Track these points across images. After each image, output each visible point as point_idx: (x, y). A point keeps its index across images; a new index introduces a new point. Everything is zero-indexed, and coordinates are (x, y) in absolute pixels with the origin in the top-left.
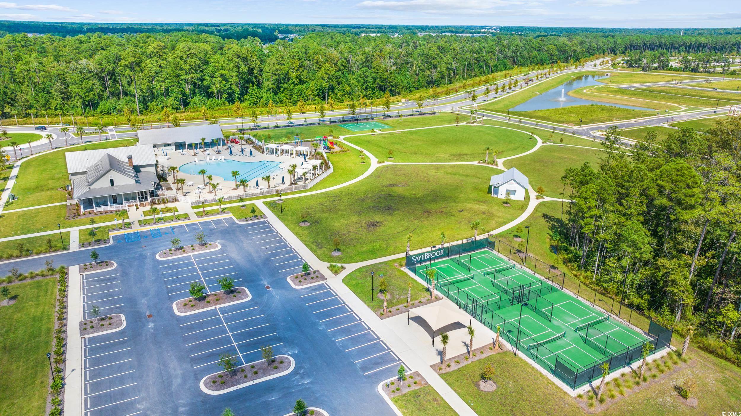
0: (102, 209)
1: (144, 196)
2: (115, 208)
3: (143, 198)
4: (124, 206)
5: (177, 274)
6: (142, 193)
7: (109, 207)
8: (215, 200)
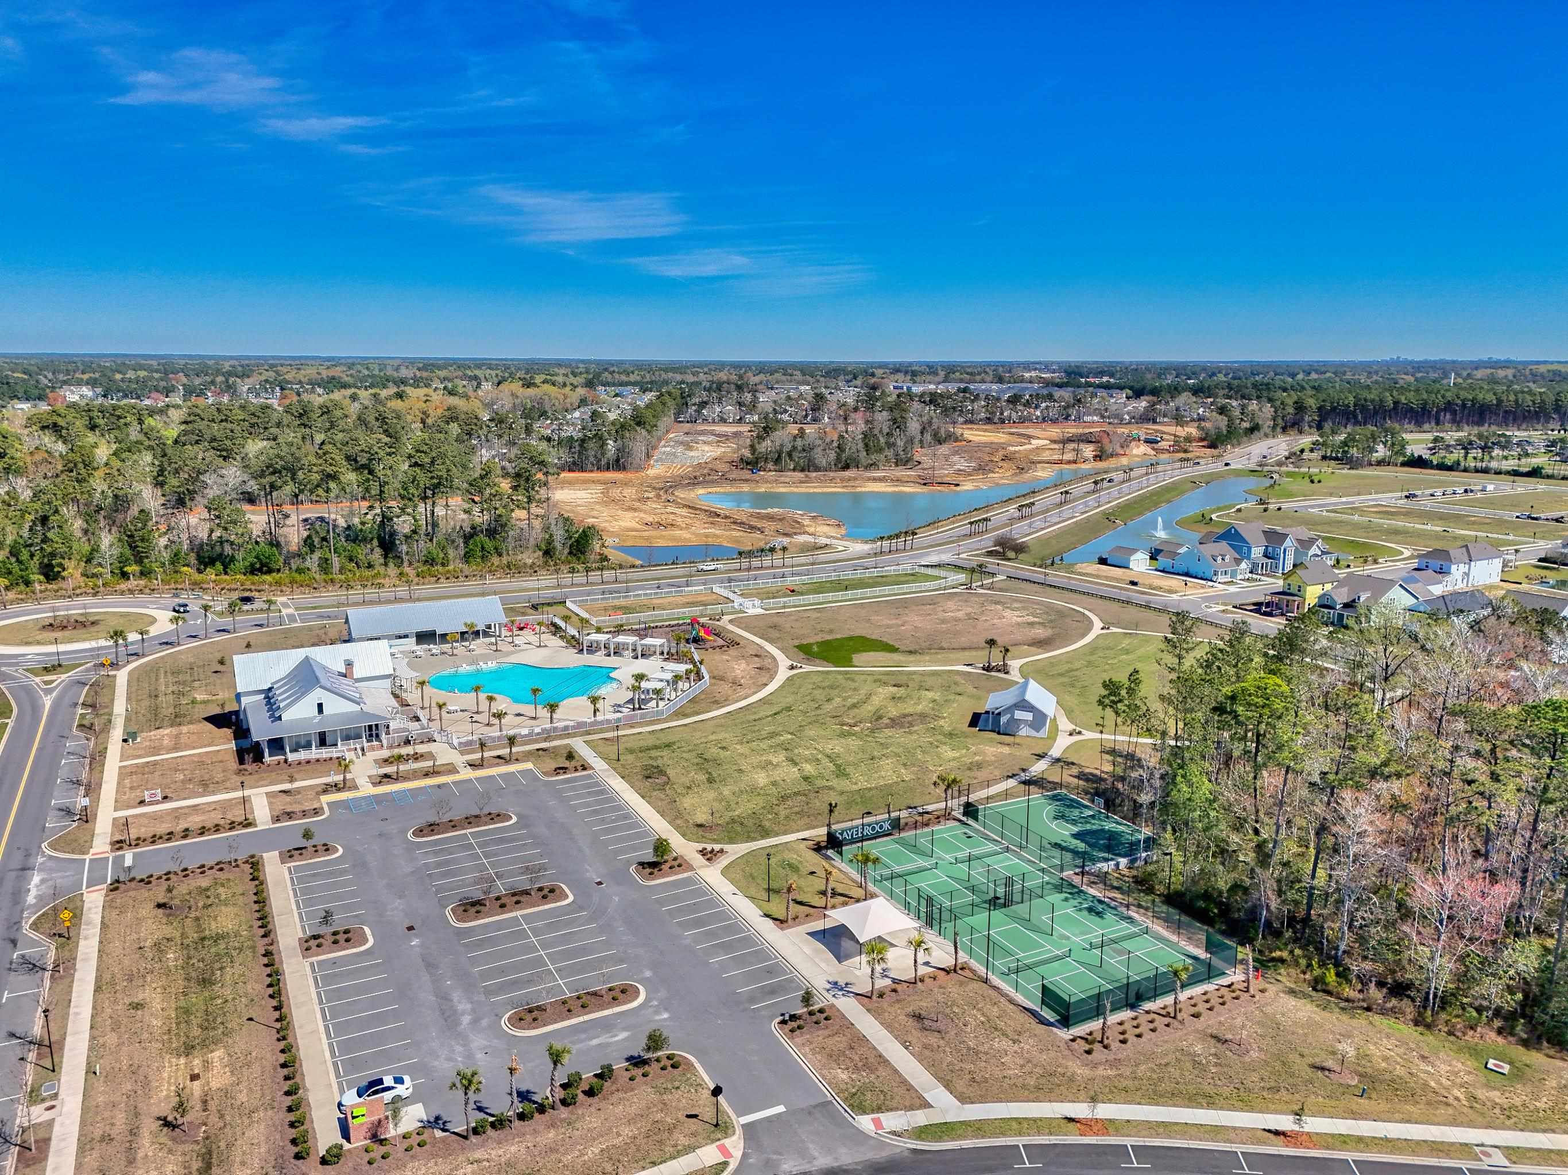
0: (302, 755)
1: (374, 732)
2: (325, 753)
3: (371, 735)
4: (341, 750)
5: (447, 863)
6: (370, 727)
7: (315, 753)
8: (499, 738)
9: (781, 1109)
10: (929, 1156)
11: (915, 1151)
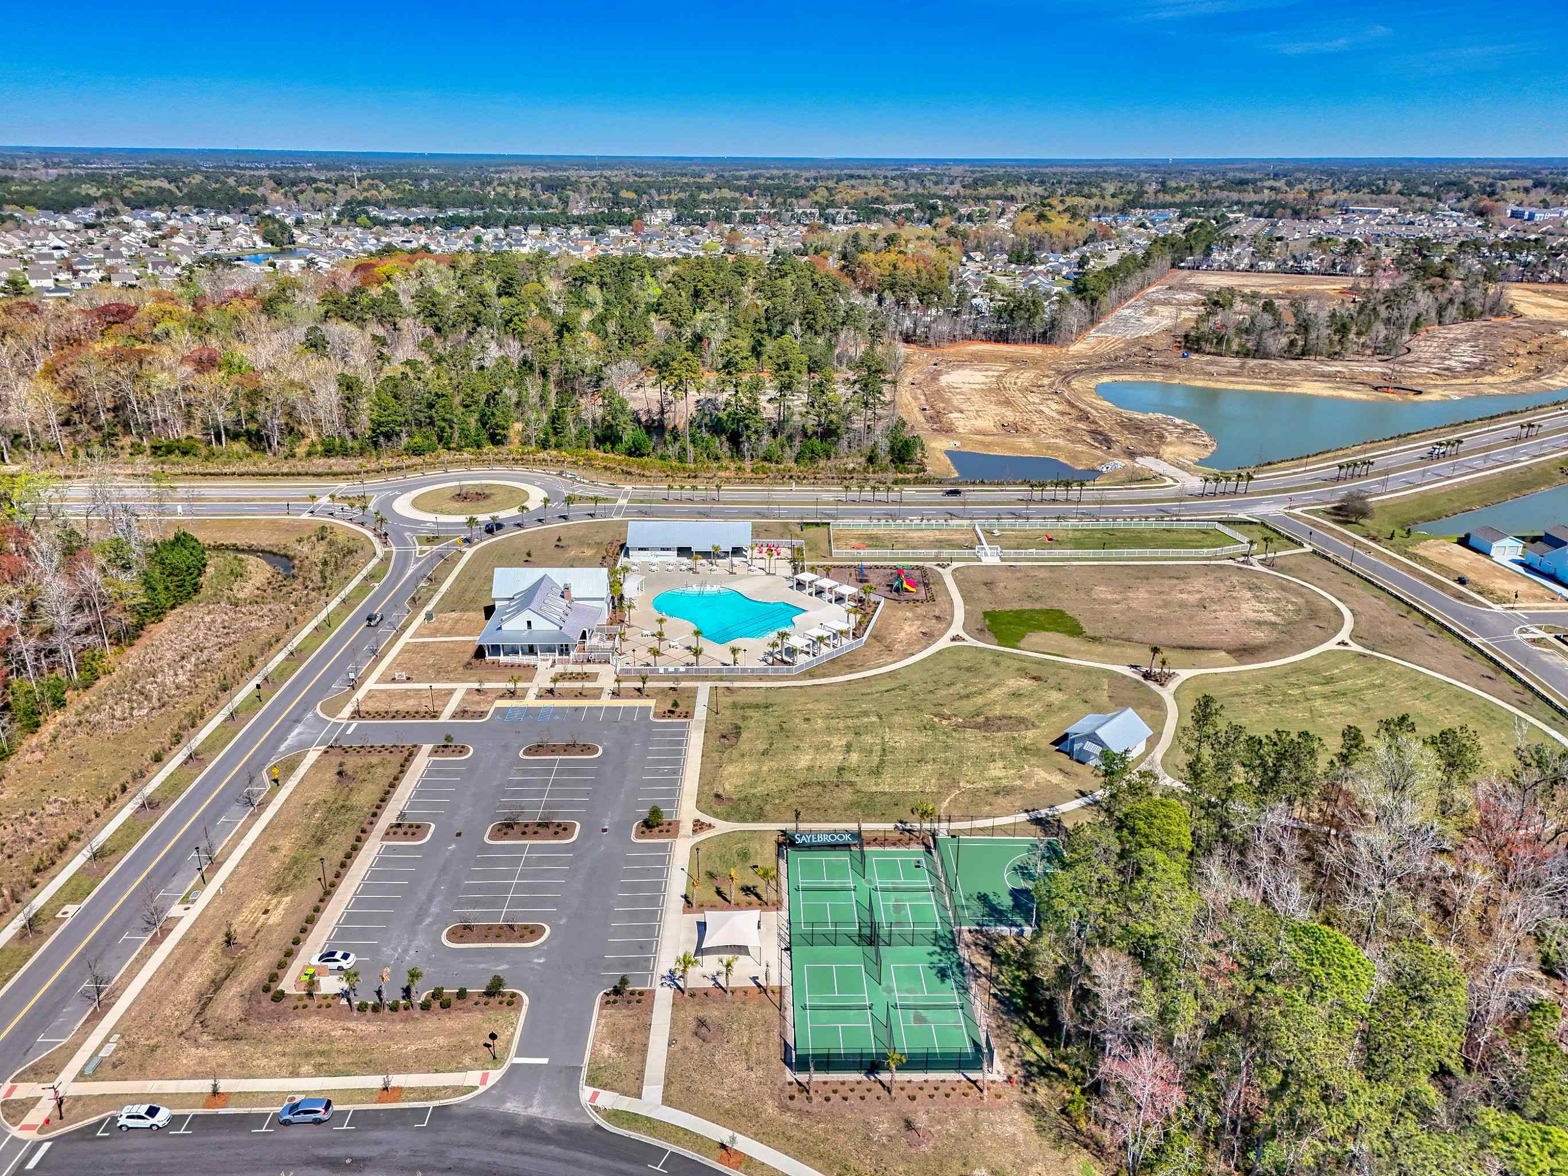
0: (510, 659)
2: (526, 660)
3: (562, 651)
4: (538, 659)
5: (527, 783)
6: (562, 645)
7: (519, 659)
9: (545, 1061)
10: (602, 1134)
11: (598, 1127)
